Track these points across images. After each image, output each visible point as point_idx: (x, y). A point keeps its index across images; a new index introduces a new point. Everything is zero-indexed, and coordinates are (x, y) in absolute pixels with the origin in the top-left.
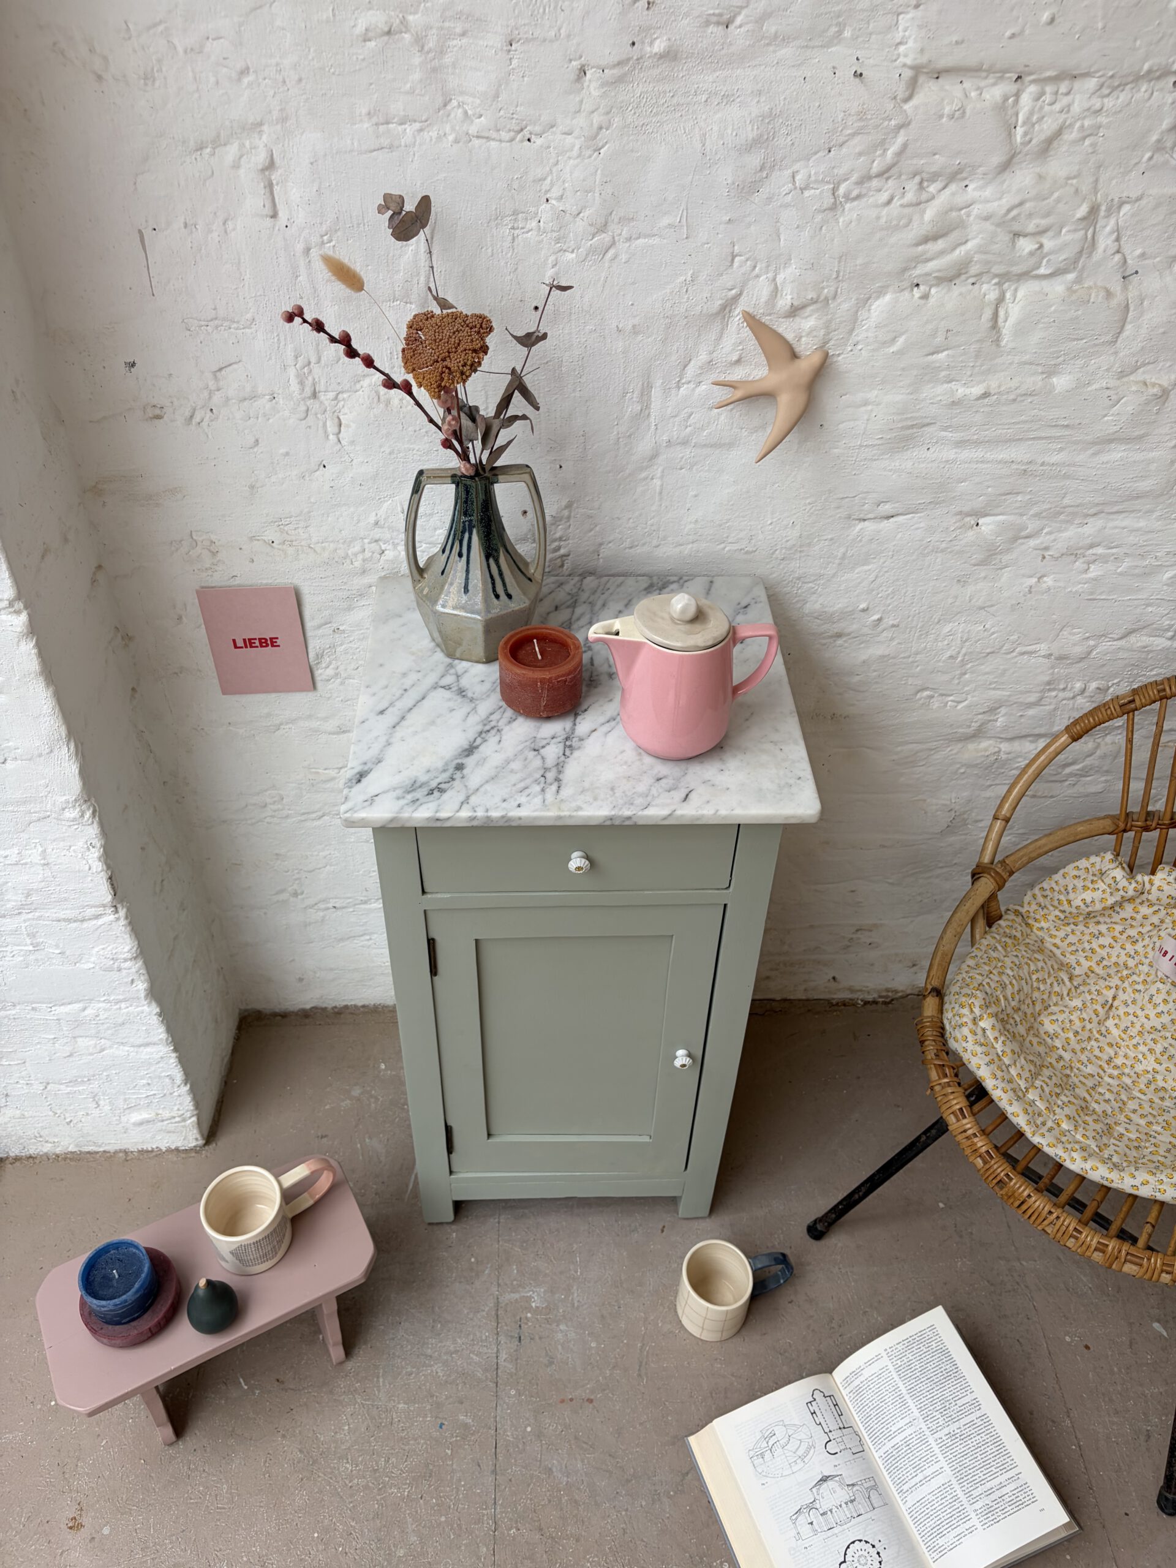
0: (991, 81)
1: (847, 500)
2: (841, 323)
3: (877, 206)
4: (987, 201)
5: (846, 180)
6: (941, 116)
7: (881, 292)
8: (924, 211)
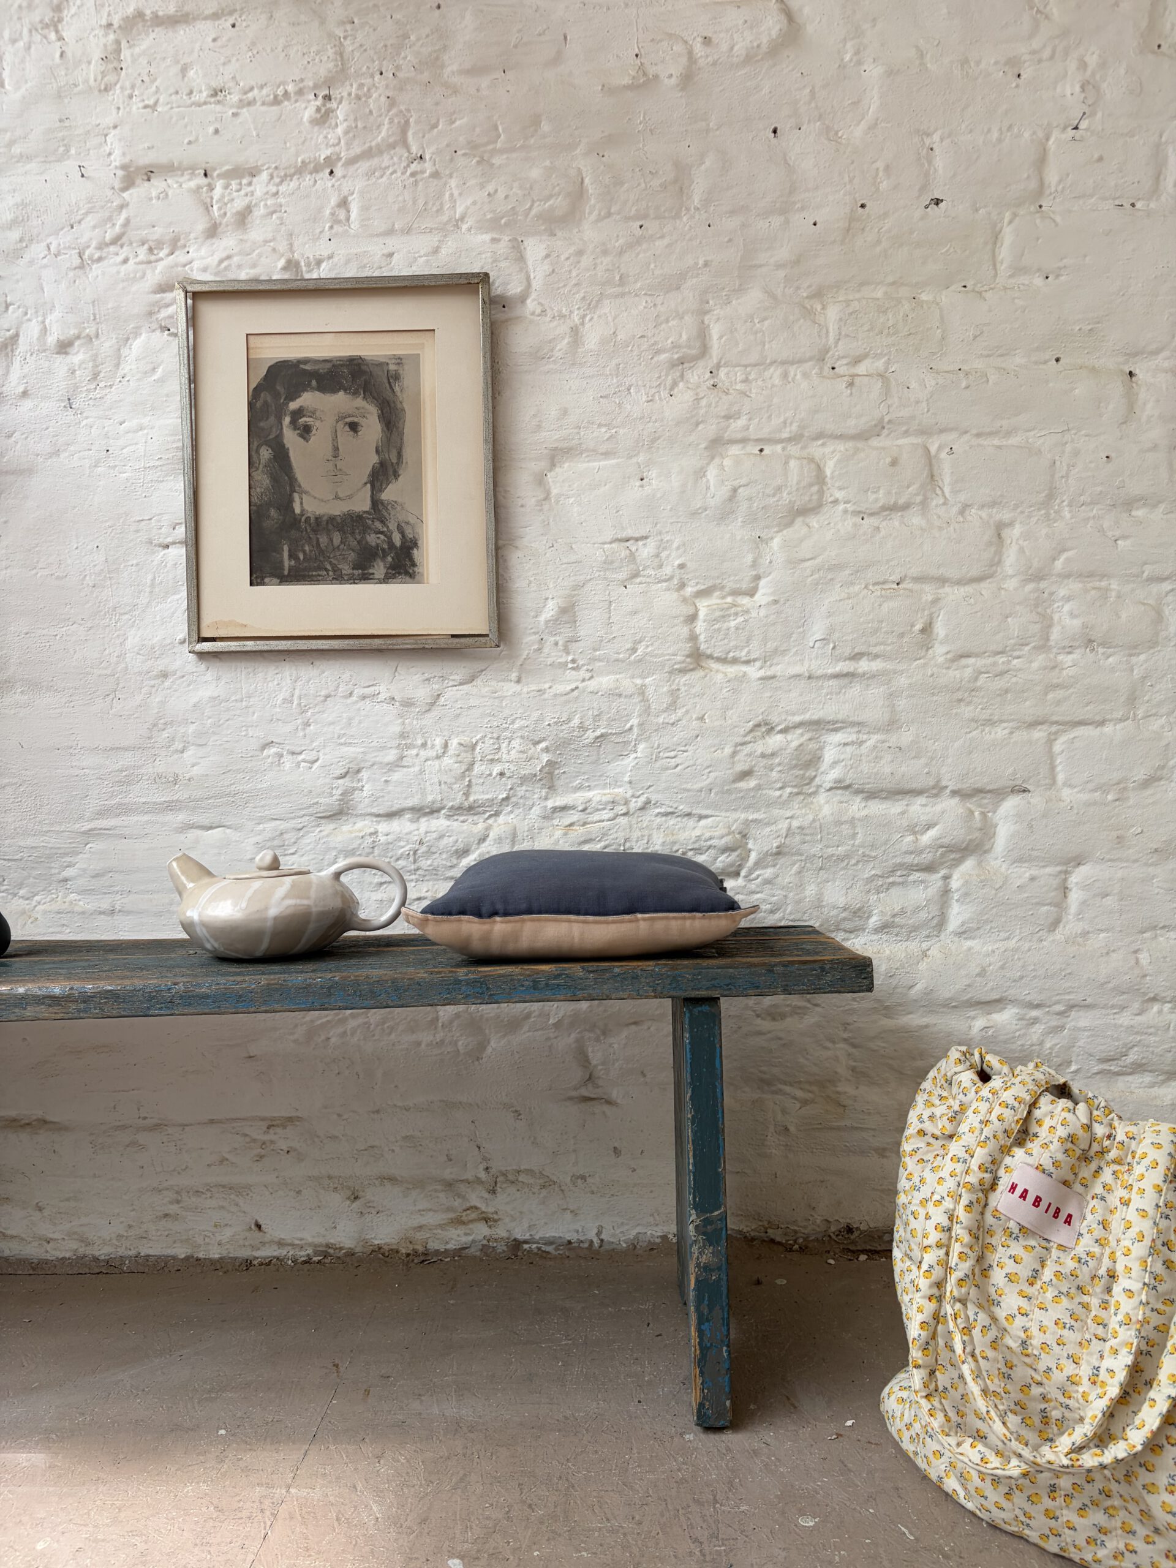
0: (186, 177)
1: (143, 523)
2: (106, 357)
3: (116, 265)
4: (203, 258)
5: (88, 247)
6: (151, 199)
7: (136, 333)
8: (156, 268)
